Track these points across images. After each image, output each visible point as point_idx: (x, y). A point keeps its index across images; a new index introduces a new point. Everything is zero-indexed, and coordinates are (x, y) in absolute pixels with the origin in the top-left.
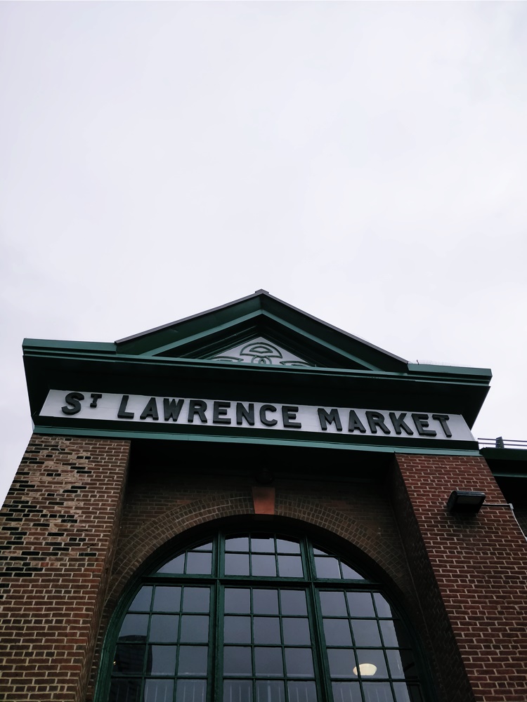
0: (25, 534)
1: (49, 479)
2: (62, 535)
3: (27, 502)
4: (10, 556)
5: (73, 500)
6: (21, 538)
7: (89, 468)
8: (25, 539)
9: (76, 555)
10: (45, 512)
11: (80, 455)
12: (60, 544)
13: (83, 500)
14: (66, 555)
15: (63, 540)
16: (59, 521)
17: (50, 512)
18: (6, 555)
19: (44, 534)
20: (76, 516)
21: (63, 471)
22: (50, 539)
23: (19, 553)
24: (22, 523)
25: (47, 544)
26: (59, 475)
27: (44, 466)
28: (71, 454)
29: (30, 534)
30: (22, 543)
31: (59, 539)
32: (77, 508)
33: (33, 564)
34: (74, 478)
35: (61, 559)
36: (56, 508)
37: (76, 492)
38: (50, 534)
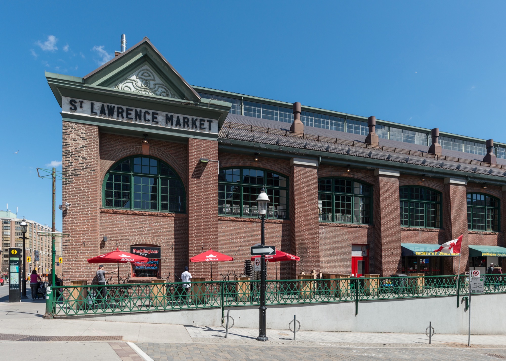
0: (73, 163)
1: (73, 142)
2: (83, 164)
3: (70, 151)
4: (71, 170)
5: (84, 151)
6: (71, 164)
7: (86, 138)
8: (73, 164)
9: (89, 170)
10: (76, 155)
11: (82, 132)
12: (84, 167)
13: (87, 151)
14: (87, 170)
15: (84, 165)
16: (81, 158)
17: (78, 155)
18: (69, 169)
19: (78, 163)
20: (86, 157)
21: (78, 139)
22: (80, 165)
23: (73, 169)
24: (70, 158)
25: (80, 166)
26: (77, 140)
27: (71, 136)
28: (78, 131)
29: (74, 163)
30: (73, 166)
31: (83, 165)
32: (86, 154)
33: (78, 173)
34: (81, 142)
35: (85, 172)
36: (79, 154)
37: (84, 148)
38: (80, 163)
